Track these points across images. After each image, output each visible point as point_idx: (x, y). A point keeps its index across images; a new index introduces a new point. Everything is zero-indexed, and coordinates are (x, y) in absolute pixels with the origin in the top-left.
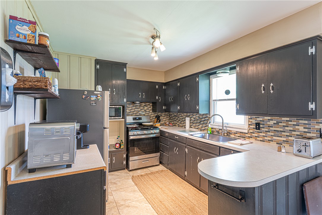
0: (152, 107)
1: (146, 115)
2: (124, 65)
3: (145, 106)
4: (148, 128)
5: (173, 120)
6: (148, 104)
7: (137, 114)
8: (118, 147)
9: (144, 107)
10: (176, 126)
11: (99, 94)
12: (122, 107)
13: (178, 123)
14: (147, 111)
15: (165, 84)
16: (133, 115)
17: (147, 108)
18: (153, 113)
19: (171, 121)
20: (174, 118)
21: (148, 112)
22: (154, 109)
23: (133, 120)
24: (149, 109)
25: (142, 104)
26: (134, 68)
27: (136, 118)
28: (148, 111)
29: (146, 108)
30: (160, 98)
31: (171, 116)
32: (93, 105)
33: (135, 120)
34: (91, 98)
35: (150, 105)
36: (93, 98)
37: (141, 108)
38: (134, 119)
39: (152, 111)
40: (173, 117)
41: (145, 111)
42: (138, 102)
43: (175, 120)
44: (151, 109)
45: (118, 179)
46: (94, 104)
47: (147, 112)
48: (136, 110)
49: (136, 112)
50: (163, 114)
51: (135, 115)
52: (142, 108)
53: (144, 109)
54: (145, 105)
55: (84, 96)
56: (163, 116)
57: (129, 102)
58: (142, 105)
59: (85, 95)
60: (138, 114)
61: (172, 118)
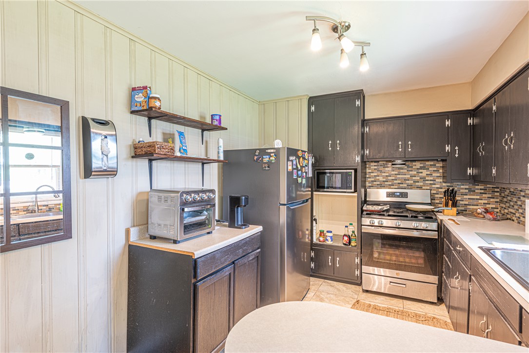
0: (441, 171)
1: (423, 188)
2: (359, 94)
3: (421, 168)
4: (407, 216)
5: (508, 205)
6: (432, 163)
7: (401, 185)
8: (347, 242)
9: (420, 171)
10: (513, 220)
11: (272, 153)
12: (353, 171)
13: (517, 215)
14: (427, 178)
15: (473, 113)
16: (392, 187)
17: (429, 173)
18: (444, 184)
19: (504, 206)
20: (509, 198)
21: (432, 182)
22: (445, 175)
23: (387, 197)
24: (434, 175)
25: (414, 163)
26: (386, 94)
27: (395, 192)
28: (432, 178)
29: (425, 173)
30: (457, 148)
31: (503, 195)
32: (265, 170)
33: (392, 197)
34: (264, 160)
35: (437, 165)
36: (266, 159)
37: (411, 173)
38: (390, 195)
39: (441, 180)
40: (508, 196)
41: (423, 179)
42: (399, 162)
43: (512, 203)
44: (439, 175)
45: (332, 296)
46: (267, 168)
47: (427, 182)
48: (398, 176)
49: (400, 182)
50: (477, 187)
51: (396, 187)
52: (415, 173)
53: (420, 174)
54: (422, 165)
55: (256, 158)
56: (476, 191)
57: (385, 162)
58: (414, 167)
59: (257, 156)
60: (406, 185)
61: (505, 200)
